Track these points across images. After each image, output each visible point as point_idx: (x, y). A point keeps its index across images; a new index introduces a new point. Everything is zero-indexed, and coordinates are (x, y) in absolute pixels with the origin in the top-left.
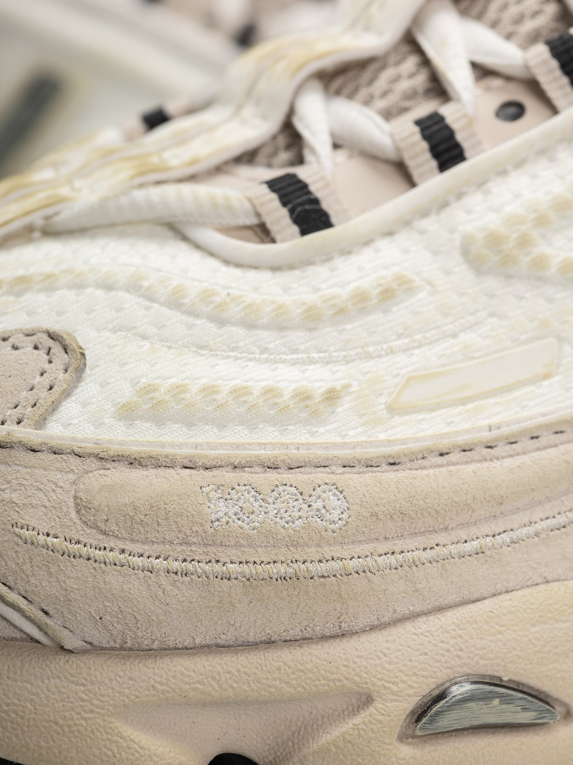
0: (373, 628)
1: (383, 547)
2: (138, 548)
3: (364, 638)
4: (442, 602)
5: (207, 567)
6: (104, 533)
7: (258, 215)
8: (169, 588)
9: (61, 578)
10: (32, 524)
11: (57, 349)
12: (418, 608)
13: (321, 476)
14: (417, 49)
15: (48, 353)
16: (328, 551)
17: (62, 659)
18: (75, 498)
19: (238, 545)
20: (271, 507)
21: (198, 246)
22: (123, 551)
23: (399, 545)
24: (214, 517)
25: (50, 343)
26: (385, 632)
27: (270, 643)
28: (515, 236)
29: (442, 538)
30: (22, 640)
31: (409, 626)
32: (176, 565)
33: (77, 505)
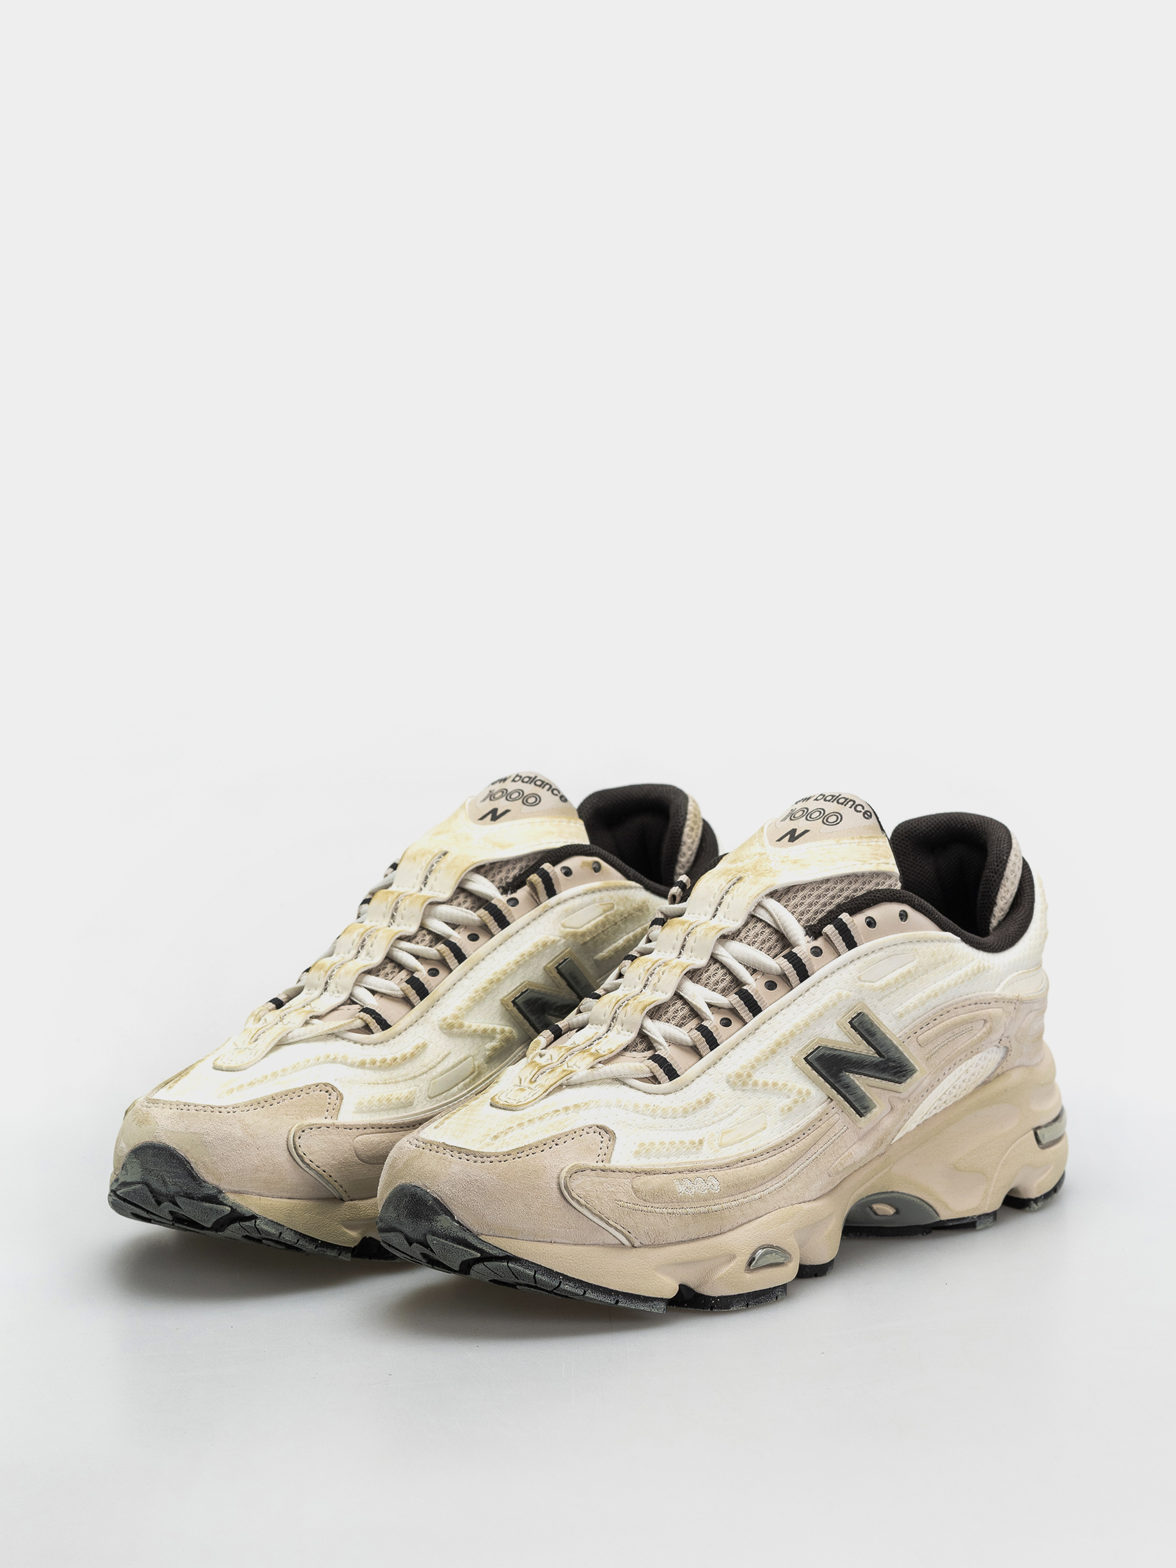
0: (730, 1230)
1: (732, 1198)
2: (657, 1205)
3: (729, 1234)
4: (751, 1218)
5: (680, 1211)
6: (645, 1200)
7: (652, 1072)
8: (669, 1220)
9: (634, 1219)
10: (621, 1199)
11: (603, 1132)
12: (745, 1221)
13: (707, 1173)
14: (681, 998)
15: (600, 1134)
16: (716, 1201)
17: (635, 1250)
18: (632, 1188)
19: (688, 1202)
20: (696, 1186)
21: (631, 1087)
22: (652, 1207)
23: (736, 1197)
24: (679, 1191)
25: (600, 1130)
26: (735, 1231)
27: (698, 1239)
28: (746, 1073)
29: (748, 1193)
30: (618, 1244)
31: (742, 1228)
32: (670, 1211)
33: (634, 1191)
